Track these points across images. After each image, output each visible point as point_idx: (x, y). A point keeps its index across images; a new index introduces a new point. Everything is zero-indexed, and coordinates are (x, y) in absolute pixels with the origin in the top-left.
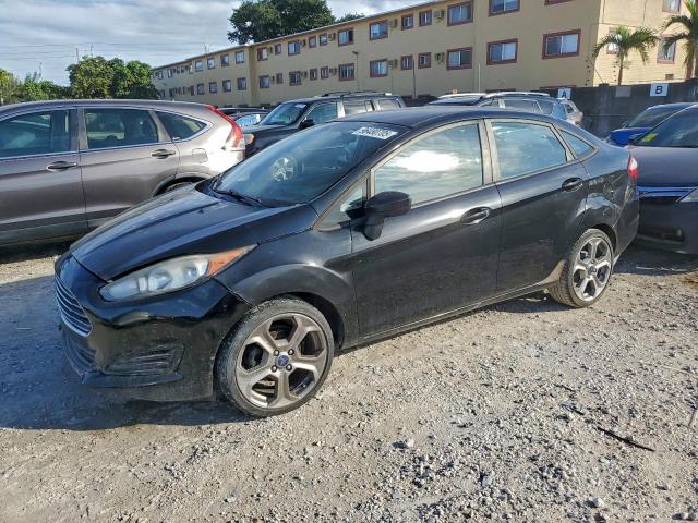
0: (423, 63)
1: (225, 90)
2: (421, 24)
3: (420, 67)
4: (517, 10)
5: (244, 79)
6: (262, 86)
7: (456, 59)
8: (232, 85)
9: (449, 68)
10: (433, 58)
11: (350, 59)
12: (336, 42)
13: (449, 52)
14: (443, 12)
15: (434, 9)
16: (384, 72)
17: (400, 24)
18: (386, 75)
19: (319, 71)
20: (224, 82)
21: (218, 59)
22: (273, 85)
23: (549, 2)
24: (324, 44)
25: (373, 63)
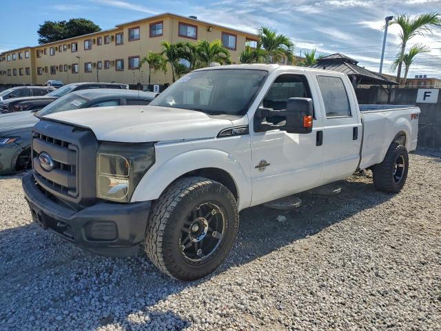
0: (106, 66)
1: (20, 74)
2: (105, 43)
3: (105, 68)
4: (139, 39)
5: (29, 68)
6: (39, 74)
9: (116, 70)
11: (76, 61)
12: (70, 50)
13: (116, 60)
14: (113, 37)
15: (110, 35)
17: (96, 41)
18: (91, 72)
19: (64, 67)
20: (20, 69)
21: (17, 54)
22: (44, 73)
23: (151, 36)
24: (65, 50)
25: (86, 64)
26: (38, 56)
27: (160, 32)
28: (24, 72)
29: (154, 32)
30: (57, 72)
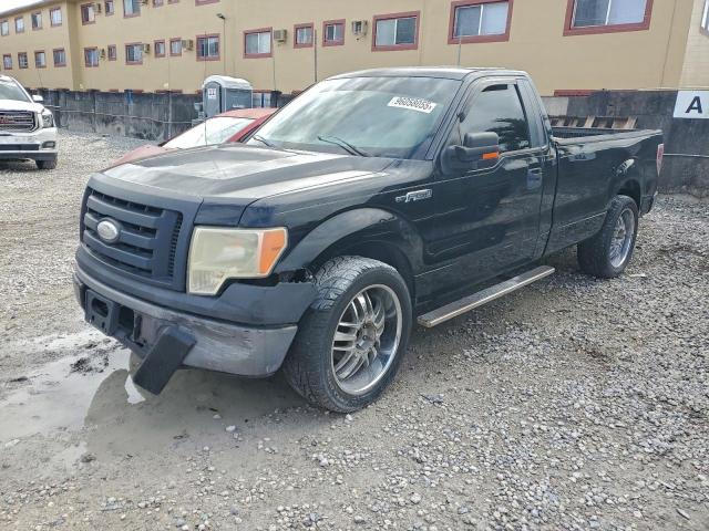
0: (331, 36)
1: (38, 64)
3: (325, 43)
5: (62, 50)
6: (90, 64)
7: (389, 31)
8: (47, 59)
9: (375, 48)
10: (349, 28)
13: (377, 19)
16: (266, 49)
18: (269, 55)
19: (167, 43)
20: (38, 54)
21: (28, 17)
22: (104, 62)
26: (86, 19)
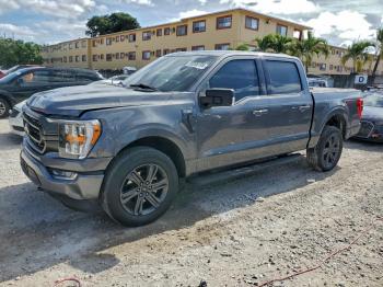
1: (77, 61)
2: (165, 34)
4: (204, 31)
6: (94, 60)
11: (134, 49)
12: (128, 40)
14: (174, 29)
15: (171, 27)
16: (148, 57)
17: (156, 33)
19: (120, 54)
20: (77, 57)
22: (99, 60)
23: (217, 28)
24: (122, 40)
25: (143, 53)
26: (94, 46)
27: (228, 24)
28: (80, 59)
29: (220, 25)
30: (114, 59)
